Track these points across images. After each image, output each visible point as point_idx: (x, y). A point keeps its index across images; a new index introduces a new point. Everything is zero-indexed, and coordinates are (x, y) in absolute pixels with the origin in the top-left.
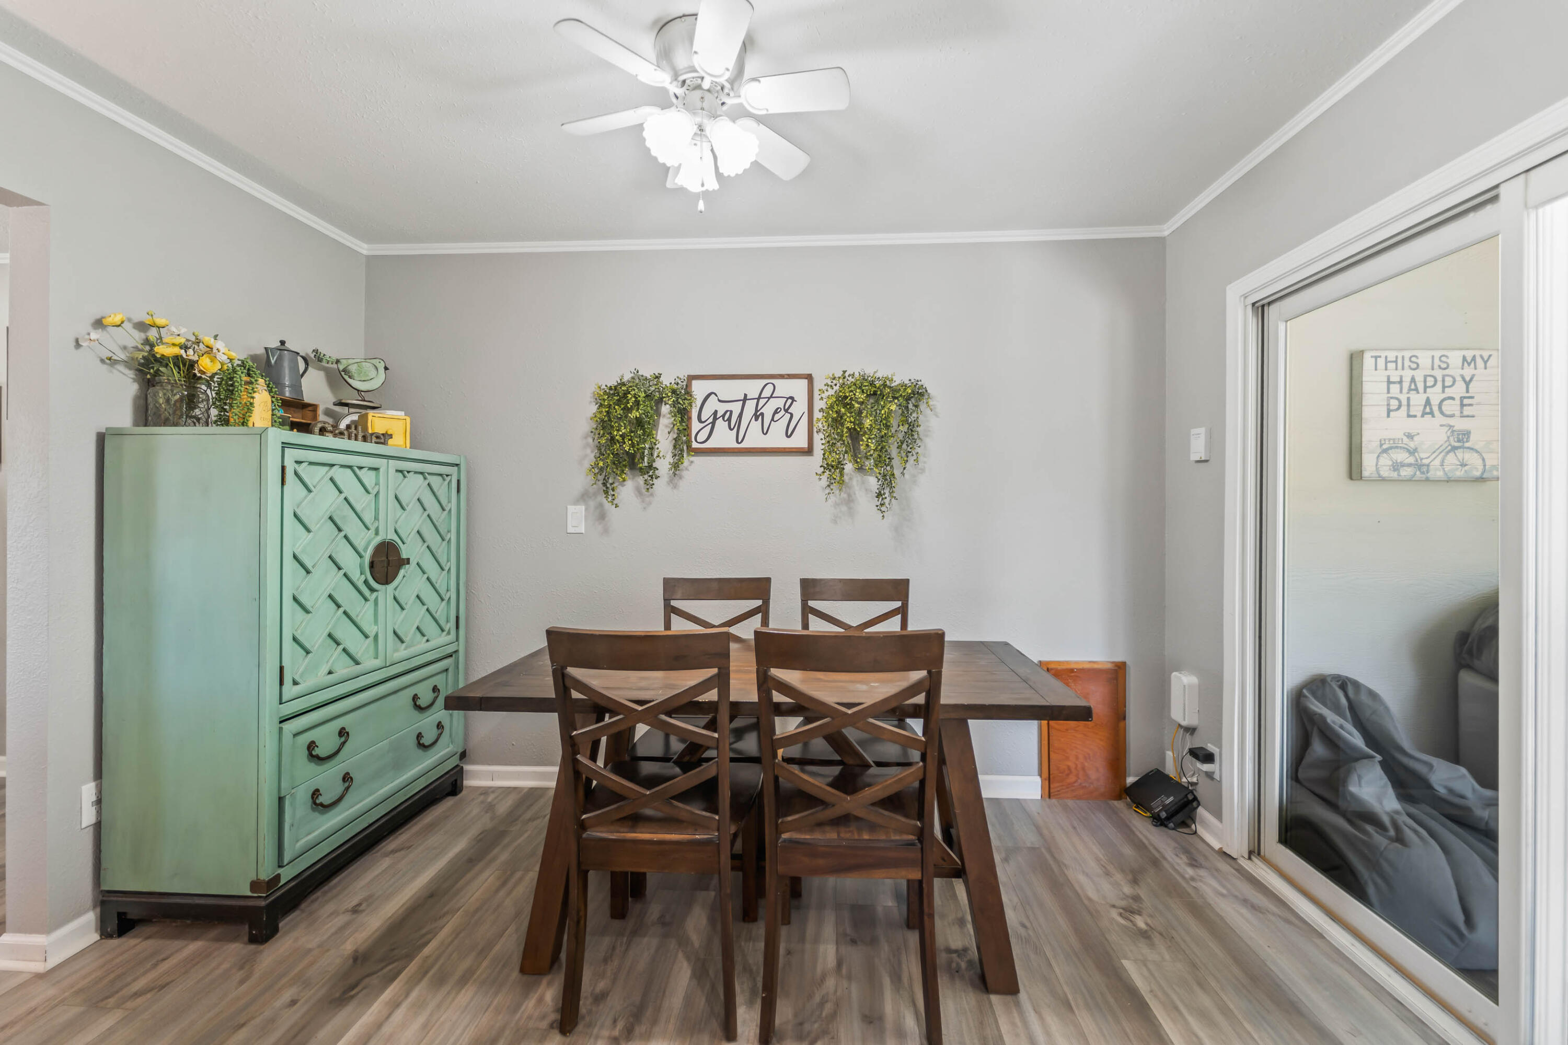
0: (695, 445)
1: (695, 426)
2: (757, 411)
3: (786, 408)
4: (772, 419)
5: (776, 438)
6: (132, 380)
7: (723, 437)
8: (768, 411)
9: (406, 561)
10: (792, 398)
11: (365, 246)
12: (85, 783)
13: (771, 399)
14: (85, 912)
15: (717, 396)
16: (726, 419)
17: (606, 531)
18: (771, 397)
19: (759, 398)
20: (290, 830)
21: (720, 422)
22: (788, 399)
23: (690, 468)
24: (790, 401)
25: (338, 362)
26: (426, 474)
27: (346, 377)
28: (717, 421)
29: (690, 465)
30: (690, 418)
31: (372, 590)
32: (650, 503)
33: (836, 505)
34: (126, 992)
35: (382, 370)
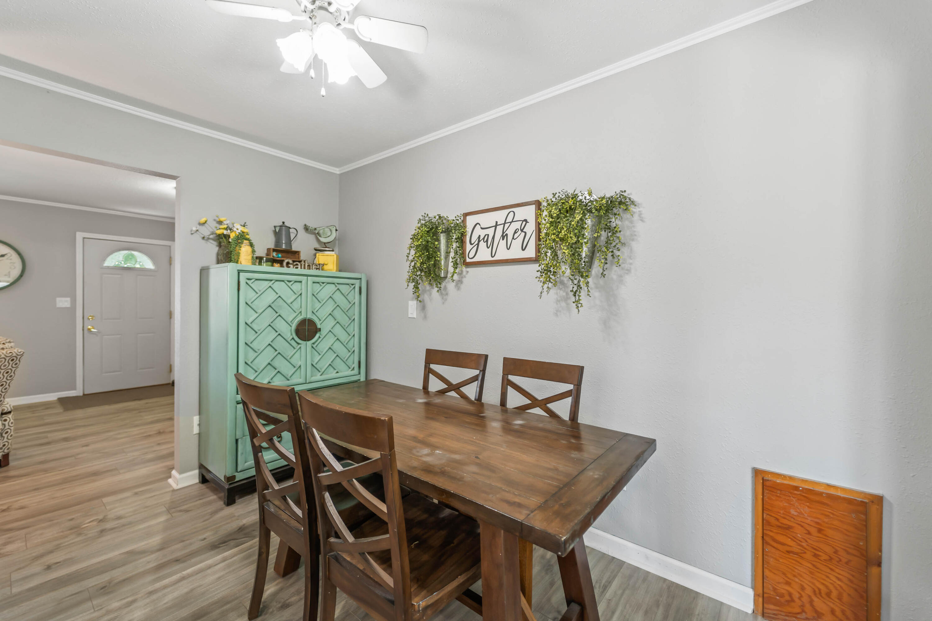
0: (468, 260)
1: (468, 247)
2: (503, 233)
3: (522, 229)
4: (513, 238)
5: (516, 253)
6: (215, 246)
7: (484, 254)
8: (510, 232)
9: (319, 330)
10: (526, 221)
11: (338, 169)
12: (195, 415)
13: (512, 223)
14: (195, 469)
15: (480, 225)
16: (485, 241)
17: (425, 317)
18: (512, 221)
19: (504, 224)
20: (241, 455)
21: (482, 243)
22: (523, 221)
23: (466, 276)
24: (524, 223)
25: (315, 229)
26: (336, 284)
27: (318, 236)
28: (480, 243)
29: (467, 274)
30: (465, 242)
31: (298, 344)
32: (446, 300)
33: (558, 301)
34: (179, 509)
35: (334, 231)
